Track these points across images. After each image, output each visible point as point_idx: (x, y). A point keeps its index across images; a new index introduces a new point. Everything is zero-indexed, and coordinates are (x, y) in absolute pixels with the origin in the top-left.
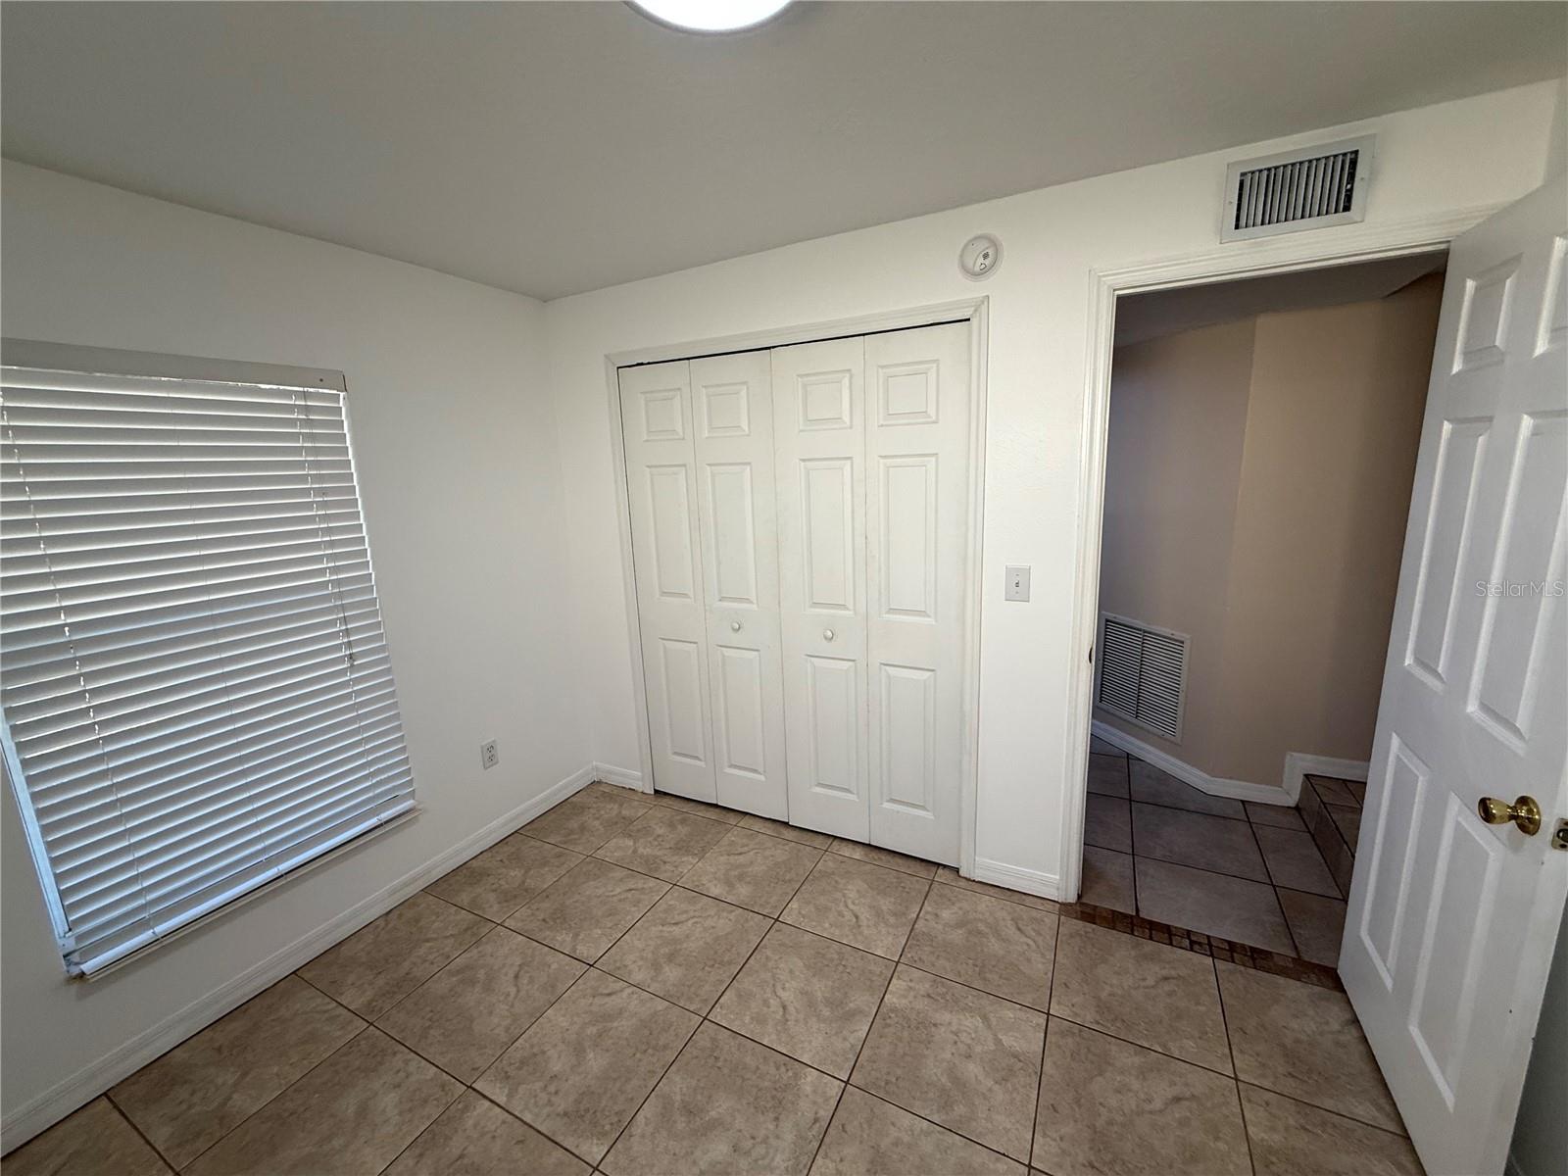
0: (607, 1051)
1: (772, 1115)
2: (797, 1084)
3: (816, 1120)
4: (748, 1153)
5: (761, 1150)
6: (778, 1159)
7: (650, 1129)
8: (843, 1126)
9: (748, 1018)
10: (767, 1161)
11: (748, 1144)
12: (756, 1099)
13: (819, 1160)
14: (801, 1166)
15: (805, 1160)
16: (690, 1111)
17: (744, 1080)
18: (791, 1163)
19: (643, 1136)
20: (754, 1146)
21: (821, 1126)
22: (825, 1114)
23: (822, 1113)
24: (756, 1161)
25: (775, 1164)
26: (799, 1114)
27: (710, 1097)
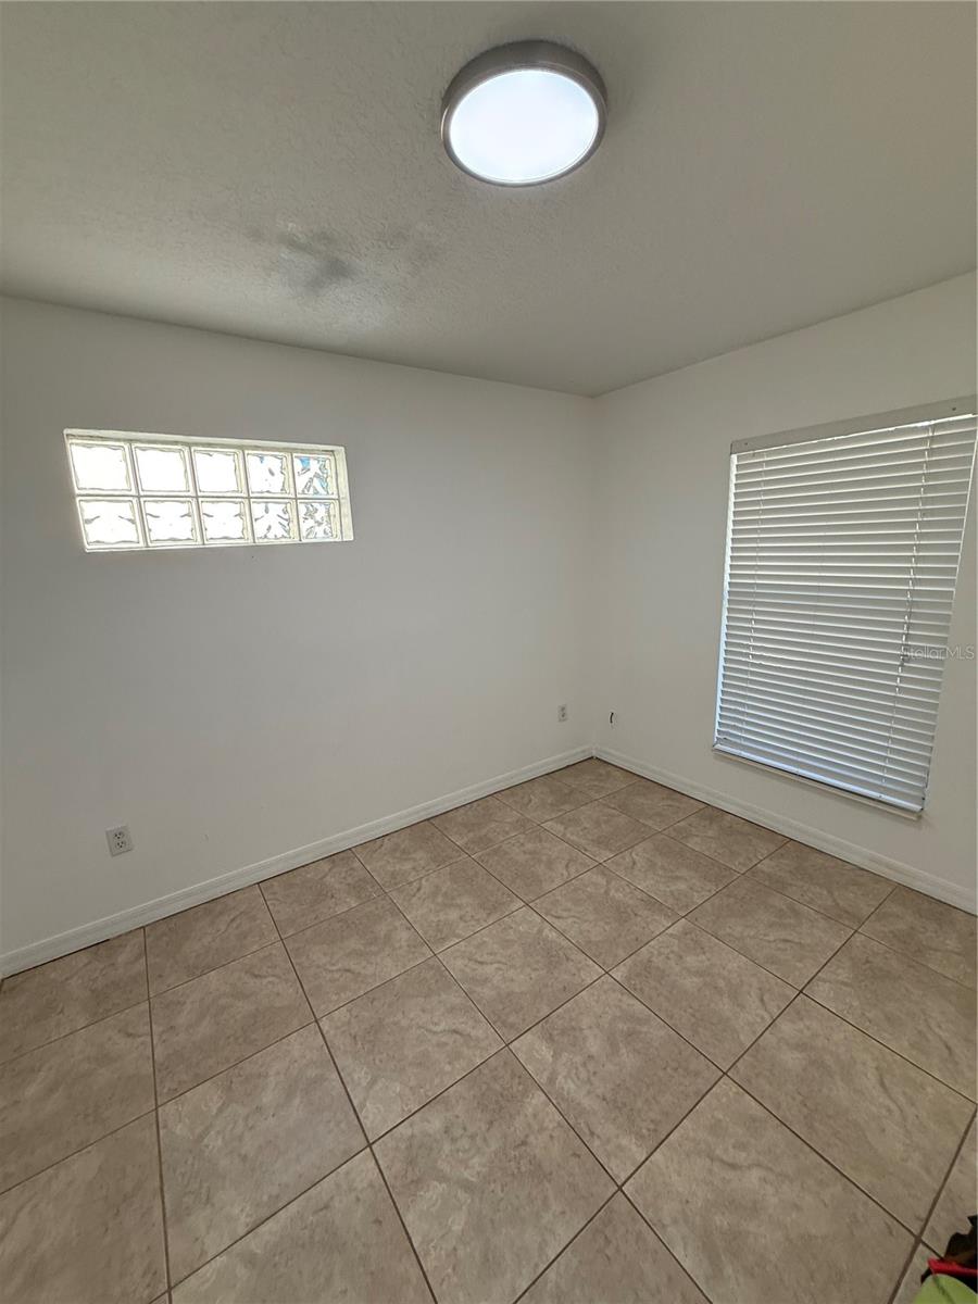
0: (699, 990)
1: (608, 1096)
2: (630, 1133)
3: (592, 1134)
4: (584, 1065)
5: (583, 1074)
6: (572, 1086)
7: (624, 1006)
8: (579, 1156)
9: (721, 1117)
10: (573, 1075)
11: (591, 1067)
12: (627, 1088)
13: (558, 1117)
14: (560, 1100)
15: (563, 1106)
16: (630, 1035)
17: (648, 1086)
18: (565, 1093)
19: (620, 1001)
20: (588, 1071)
21: (585, 1133)
22: (595, 1145)
23: (597, 1143)
24: (577, 1069)
25: (569, 1081)
26: (603, 1121)
27: (639, 1053)
